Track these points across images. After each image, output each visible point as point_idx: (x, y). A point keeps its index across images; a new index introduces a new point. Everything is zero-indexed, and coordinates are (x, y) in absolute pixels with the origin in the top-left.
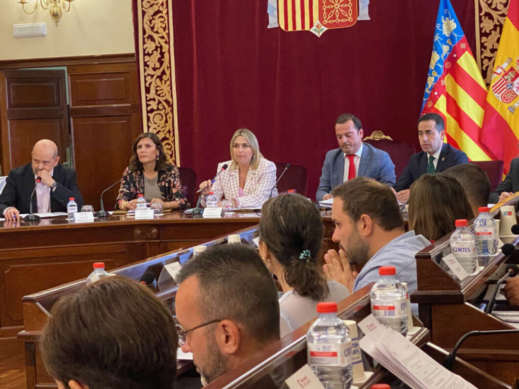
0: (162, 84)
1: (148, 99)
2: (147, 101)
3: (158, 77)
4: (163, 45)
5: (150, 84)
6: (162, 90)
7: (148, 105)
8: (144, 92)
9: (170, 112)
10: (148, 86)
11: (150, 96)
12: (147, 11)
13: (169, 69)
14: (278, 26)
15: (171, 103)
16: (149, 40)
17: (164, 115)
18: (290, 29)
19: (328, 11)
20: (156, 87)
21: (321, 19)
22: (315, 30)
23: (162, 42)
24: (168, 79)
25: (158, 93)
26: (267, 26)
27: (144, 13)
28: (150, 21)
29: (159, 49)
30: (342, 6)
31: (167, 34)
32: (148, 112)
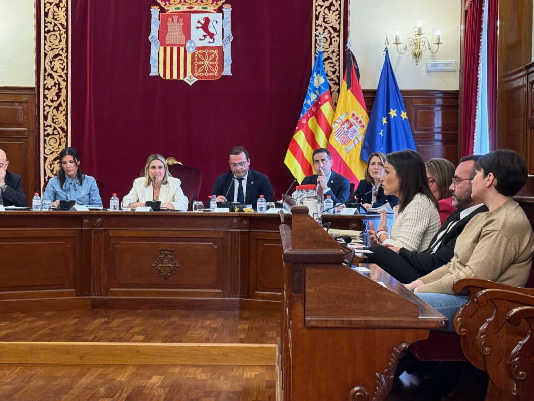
0: (58, 113)
1: (45, 125)
2: (44, 126)
3: (55, 108)
4: (62, 82)
5: (48, 113)
6: (58, 118)
7: (45, 130)
8: (43, 119)
9: (64, 137)
10: (46, 114)
11: (47, 123)
12: (48, 53)
13: (66, 102)
14: (158, 74)
15: (66, 130)
16: (49, 77)
17: (58, 140)
18: (168, 77)
19: (199, 66)
20: (53, 116)
21: (193, 72)
22: (188, 80)
23: (61, 80)
24: (64, 110)
25: (55, 121)
26: (149, 74)
27: (46, 55)
28: (51, 62)
29: (57, 86)
30: (210, 63)
31: (65, 73)
32: (45, 136)
